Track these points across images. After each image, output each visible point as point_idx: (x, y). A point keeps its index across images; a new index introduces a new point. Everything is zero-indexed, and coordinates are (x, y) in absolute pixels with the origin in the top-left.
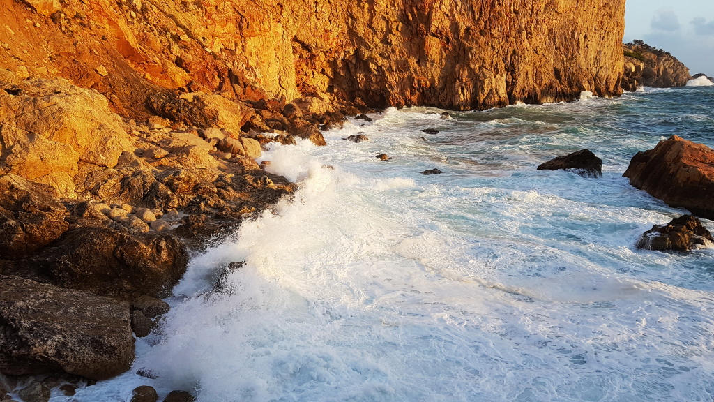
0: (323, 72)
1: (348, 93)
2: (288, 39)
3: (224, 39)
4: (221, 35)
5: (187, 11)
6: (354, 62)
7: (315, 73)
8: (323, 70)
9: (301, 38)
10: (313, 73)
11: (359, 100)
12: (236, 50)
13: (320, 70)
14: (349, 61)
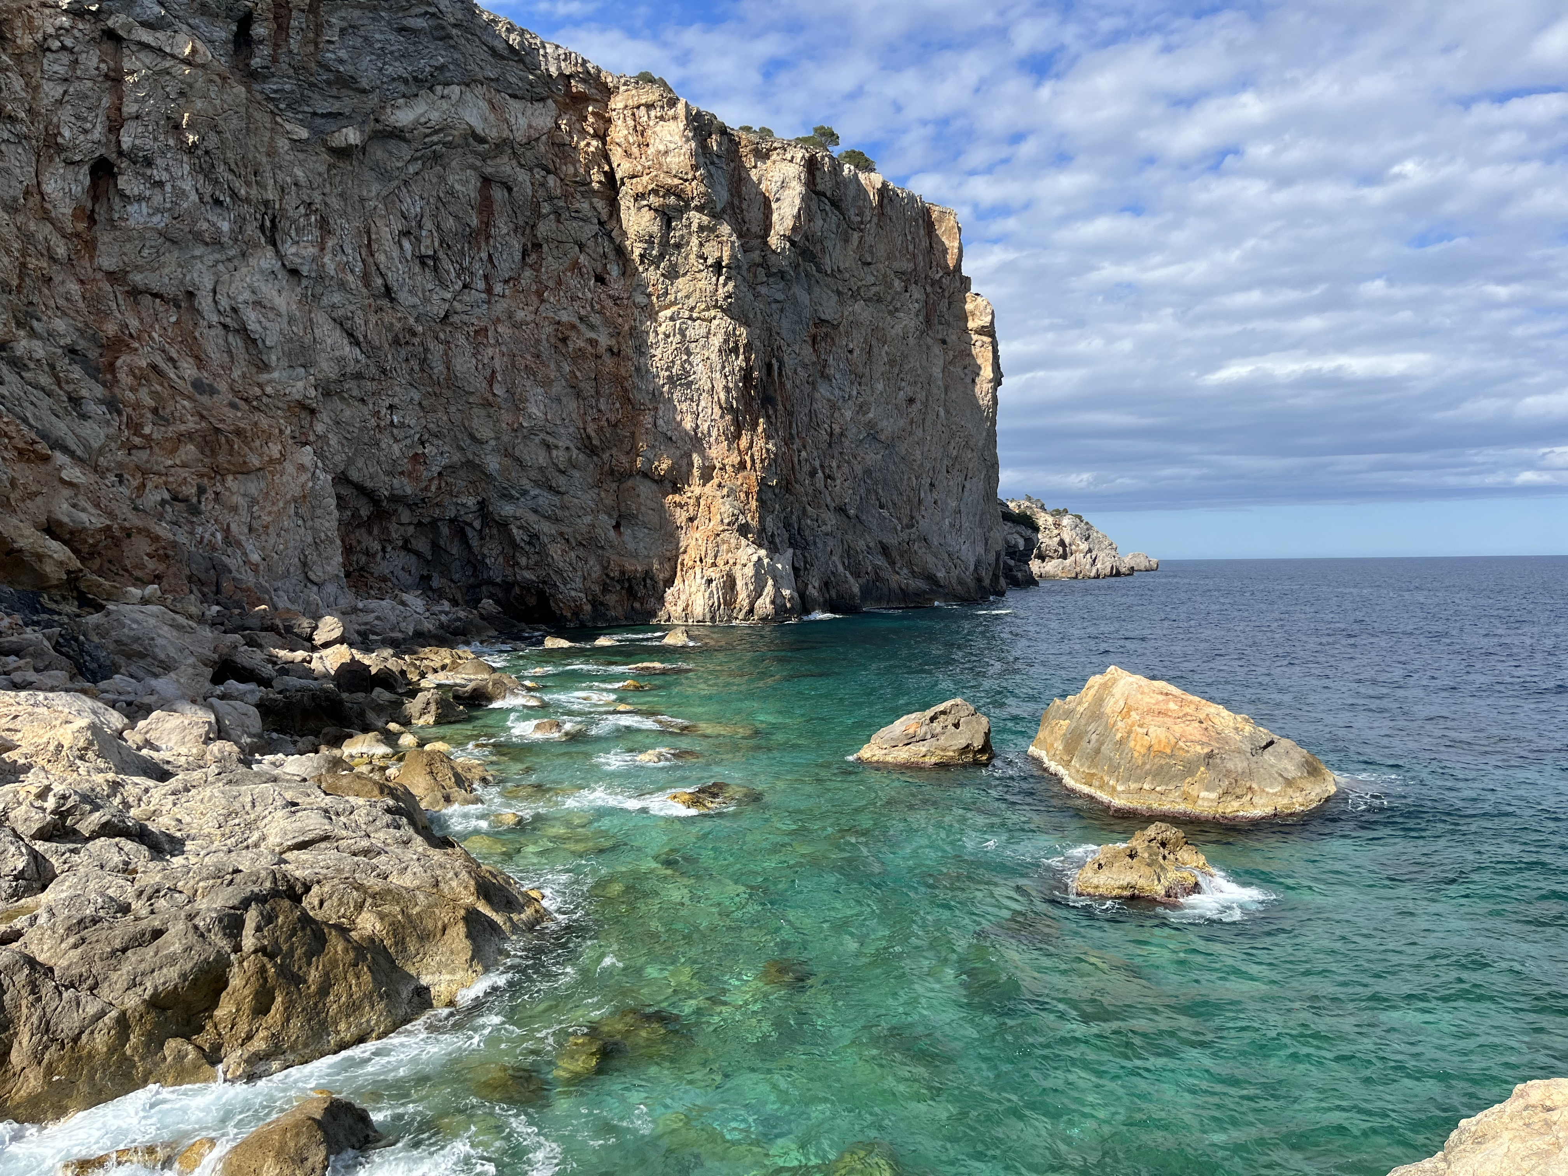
0: (406, 547)
1: (464, 590)
2: (325, 479)
3: (171, 479)
4: (164, 471)
5: (84, 417)
6: (477, 524)
7: (389, 549)
8: (406, 541)
9: (354, 475)
10: (384, 550)
11: (487, 604)
12: (199, 502)
13: (400, 543)
14: (467, 523)
